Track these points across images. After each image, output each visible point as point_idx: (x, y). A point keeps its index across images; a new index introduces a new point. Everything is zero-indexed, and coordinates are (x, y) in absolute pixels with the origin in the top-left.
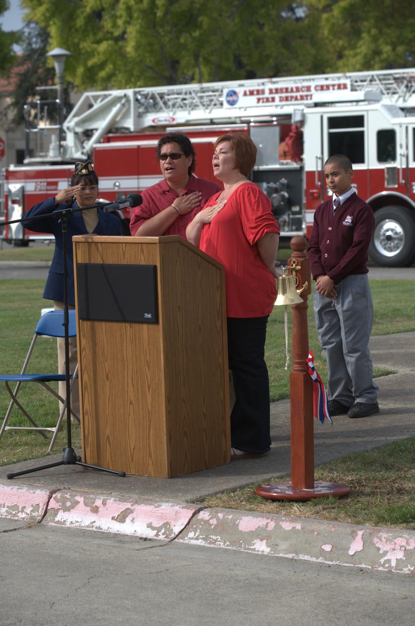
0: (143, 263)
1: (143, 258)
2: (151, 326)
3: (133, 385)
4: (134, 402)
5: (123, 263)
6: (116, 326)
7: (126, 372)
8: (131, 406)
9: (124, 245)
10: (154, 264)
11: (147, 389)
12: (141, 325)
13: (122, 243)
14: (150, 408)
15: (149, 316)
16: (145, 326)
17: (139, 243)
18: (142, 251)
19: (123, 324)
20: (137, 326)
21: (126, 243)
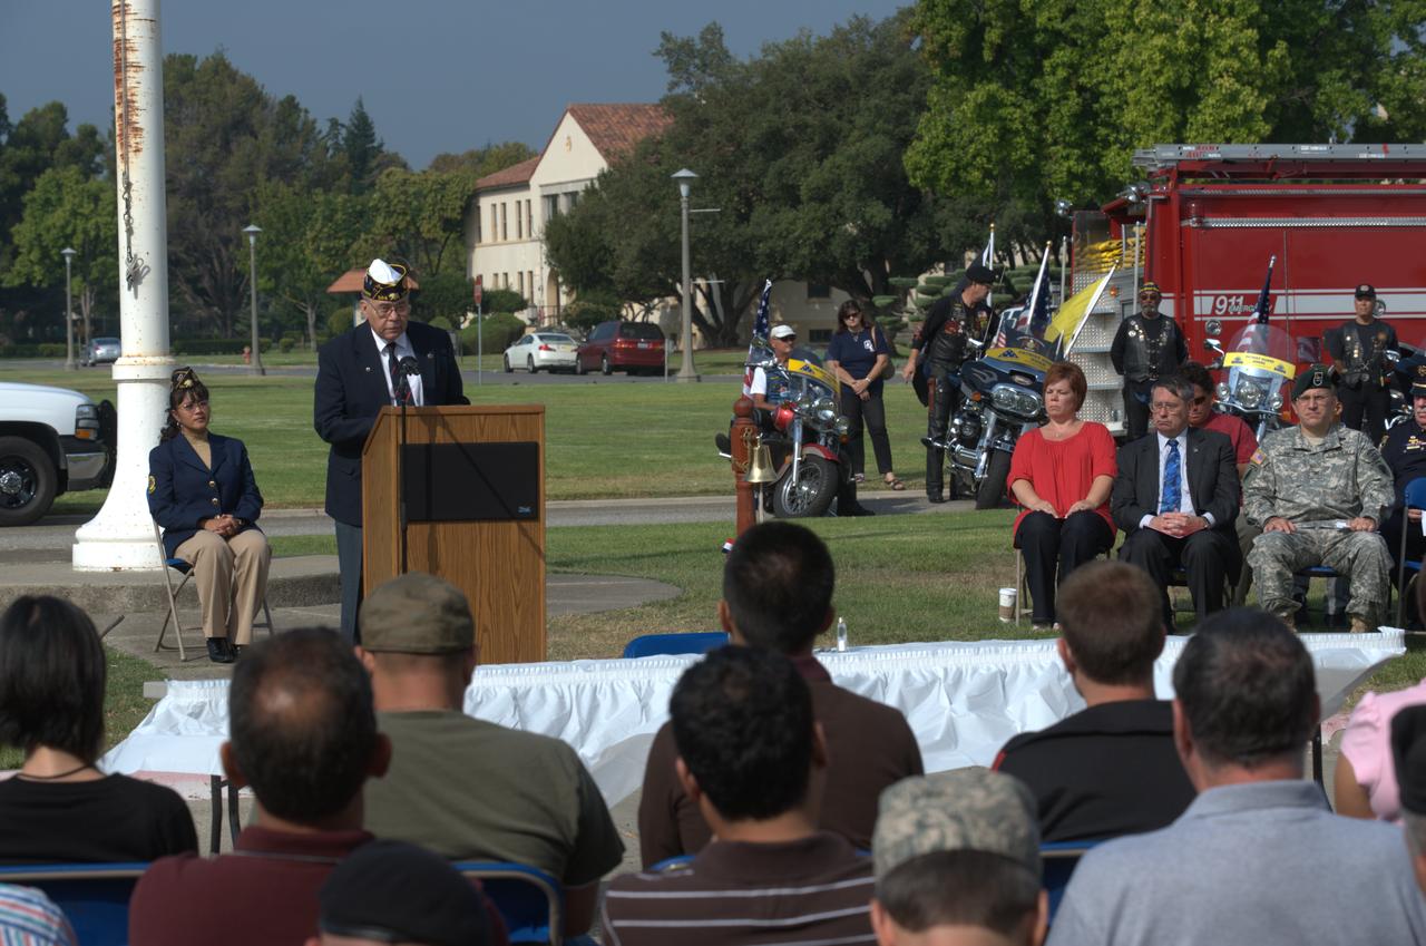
0: (514, 439)
1: (514, 433)
2: (524, 524)
3: (490, 605)
4: (490, 628)
5: (479, 441)
6: (463, 528)
7: (478, 587)
8: (486, 635)
9: (482, 417)
10: (534, 440)
11: (514, 609)
12: (507, 524)
13: (479, 414)
14: (517, 633)
15: (527, 510)
16: (514, 525)
17: (508, 414)
18: (514, 424)
19: (477, 525)
20: (501, 525)
21: (486, 414)
